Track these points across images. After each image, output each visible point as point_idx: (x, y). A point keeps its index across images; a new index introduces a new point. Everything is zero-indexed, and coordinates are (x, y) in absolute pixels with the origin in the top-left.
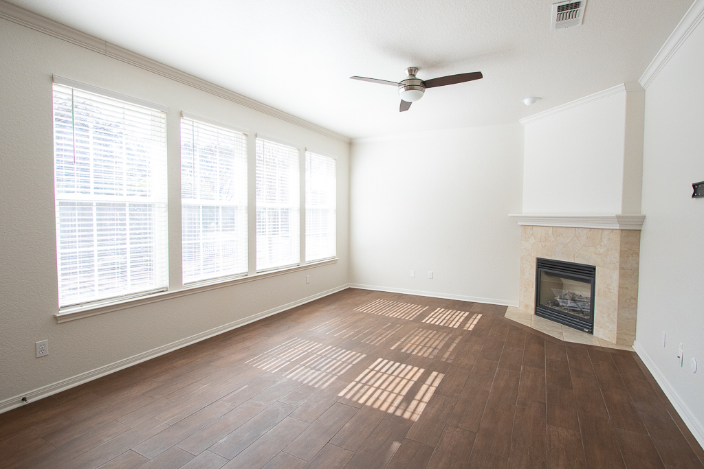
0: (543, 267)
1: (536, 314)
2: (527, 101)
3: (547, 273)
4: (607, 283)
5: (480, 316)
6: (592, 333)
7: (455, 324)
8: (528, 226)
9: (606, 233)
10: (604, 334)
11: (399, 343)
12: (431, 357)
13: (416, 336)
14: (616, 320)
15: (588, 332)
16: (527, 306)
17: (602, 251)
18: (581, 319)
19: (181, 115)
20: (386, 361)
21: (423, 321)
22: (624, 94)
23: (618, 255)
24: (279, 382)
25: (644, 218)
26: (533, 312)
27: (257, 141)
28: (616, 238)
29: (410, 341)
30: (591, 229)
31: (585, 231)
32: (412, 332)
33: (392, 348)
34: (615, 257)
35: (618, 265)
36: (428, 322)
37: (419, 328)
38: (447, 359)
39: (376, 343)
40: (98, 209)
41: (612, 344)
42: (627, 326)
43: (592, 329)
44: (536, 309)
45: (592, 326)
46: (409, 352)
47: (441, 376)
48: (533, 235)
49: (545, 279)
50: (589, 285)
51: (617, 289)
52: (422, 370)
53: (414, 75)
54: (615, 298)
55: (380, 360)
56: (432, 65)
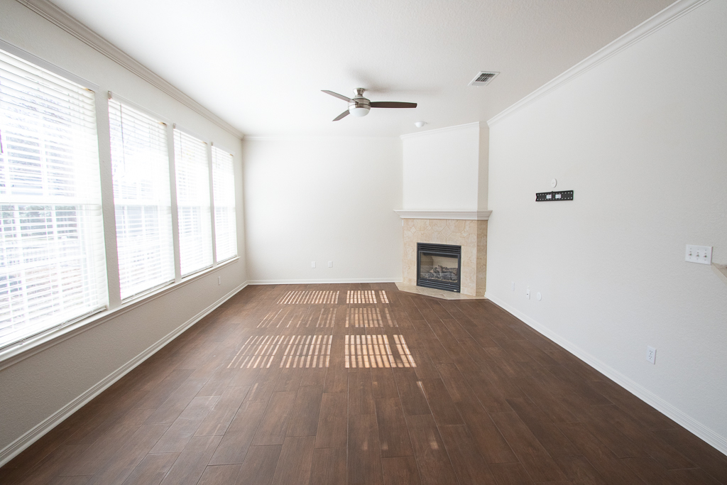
0: (422, 249)
1: (418, 285)
2: (418, 124)
3: (425, 254)
4: (469, 256)
5: (384, 292)
6: (459, 292)
8: (410, 219)
9: (468, 222)
10: (468, 291)
11: (347, 321)
12: (381, 326)
13: (354, 314)
14: (475, 281)
15: (457, 292)
16: (410, 280)
17: (465, 235)
18: (451, 283)
19: (109, 96)
21: (348, 302)
22: (478, 129)
23: (476, 237)
25: (491, 212)
26: (415, 284)
27: (174, 133)
28: (475, 226)
30: (458, 220)
31: (454, 222)
32: (348, 312)
34: (474, 238)
35: (476, 244)
36: (352, 302)
37: (350, 308)
38: (394, 325)
39: (330, 326)
41: (472, 296)
42: (481, 284)
43: (460, 289)
44: (417, 281)
45: (460, 287)
48: (413, 225)
49: (424, 258)
50: (456, 260)
51: (475, 260)
52: (385, 336)
53: (361, 95)
54: (474, 266)
55: (347, 336)
56: (377, 89)
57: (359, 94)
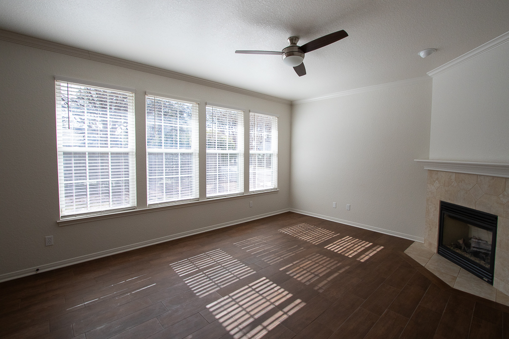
0: (447, 210)
1: (439, 252)
2: (422, 54)
3: (450, 217)
5: (382, 247)
6: (492, 284)
7: (351, 254)
8: (434, 172)
11: (292, 264)
12: (308, 283)
13: (309, 260)
15: (488, 282)
16: (430, 244)
17: (504, 201)
18: (481, 267)
19: (145, 93)
20: (268, 280)
21: (326, 247)
24: (176, 285)
26: (436, 251)
27: (207, 108)
29: (300, 265)
30: (495, 177)
31: (489, 179)
32: (308, 256)
33: (281, 269)
36: (329, 249)
37: (317, 253)
38: (320, 288)
39: (271, 263)
40: (89, 157)
43: (492, 279)
44: (439, 248)
45: (493, 276)
46: (292, 275)
47: (303, 304)
48: (437, 179)
49: (449, 223)
50: (491, 234)
52: (290, 295)
55: (264, 278)
57: (292, 43)
